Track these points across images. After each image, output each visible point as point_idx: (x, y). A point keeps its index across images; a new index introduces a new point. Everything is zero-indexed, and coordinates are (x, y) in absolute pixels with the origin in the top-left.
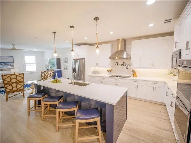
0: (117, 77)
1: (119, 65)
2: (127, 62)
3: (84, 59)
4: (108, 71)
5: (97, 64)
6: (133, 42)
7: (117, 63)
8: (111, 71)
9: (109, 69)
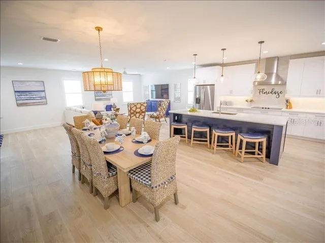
0: (263, 108)
1: (264, 93)
2: (277, 89)
3: (214, 85)
4: (247, 101)
5: (231, 92)
6: (291, 61)
7: (261, 91)
8: (251, 101)
9: (249, 98)
